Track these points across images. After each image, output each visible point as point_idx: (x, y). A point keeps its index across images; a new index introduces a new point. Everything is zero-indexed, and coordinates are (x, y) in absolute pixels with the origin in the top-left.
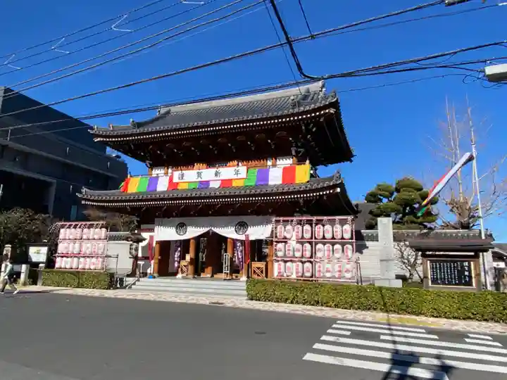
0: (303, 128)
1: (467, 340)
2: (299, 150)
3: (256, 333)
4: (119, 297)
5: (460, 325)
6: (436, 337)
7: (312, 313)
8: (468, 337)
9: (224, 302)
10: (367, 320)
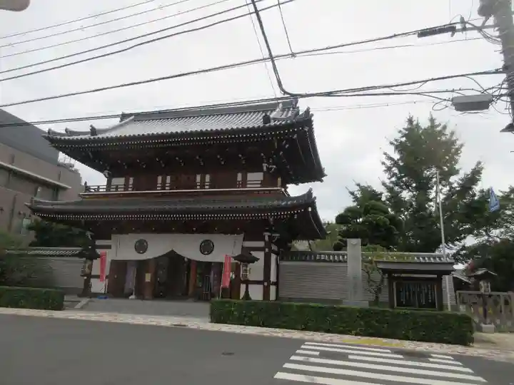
0: (276, 144)
1: (431, 360)
2: (270, 166)
3: (223, 354)
4: (70, 318)
5: (423, 347)
6: (401, 357)
7: (280, 335)
8: (432, 357)
9: (186, 324)
10: (334, 341)
